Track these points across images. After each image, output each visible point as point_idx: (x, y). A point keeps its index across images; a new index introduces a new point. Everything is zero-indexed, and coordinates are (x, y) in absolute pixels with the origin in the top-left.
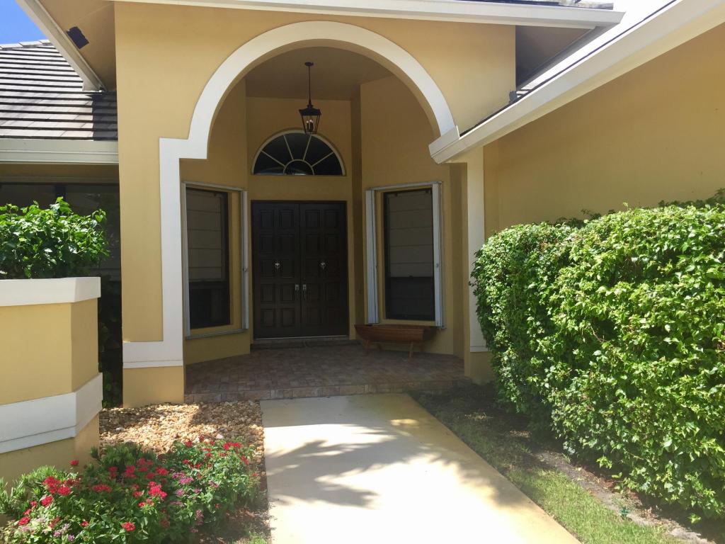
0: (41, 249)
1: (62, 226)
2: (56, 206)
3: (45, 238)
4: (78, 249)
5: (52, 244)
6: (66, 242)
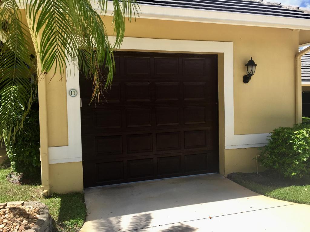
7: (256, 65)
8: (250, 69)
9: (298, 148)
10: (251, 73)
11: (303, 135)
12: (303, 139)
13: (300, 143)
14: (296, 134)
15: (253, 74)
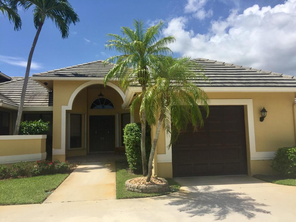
0: (36, 130)
1: (41, 125)
2: (40, 121)
3: (37, 127)
4: (44, 129)
5: (39, 129)
6: (41, 128)
7: (267, 112)
8: (263, 114)
9: (291, 158)
10: (264, 116)
11: (293, 151)
12: (293, 153)
13: (292, 155)
14: (289, 150)
15: (265, 117)
